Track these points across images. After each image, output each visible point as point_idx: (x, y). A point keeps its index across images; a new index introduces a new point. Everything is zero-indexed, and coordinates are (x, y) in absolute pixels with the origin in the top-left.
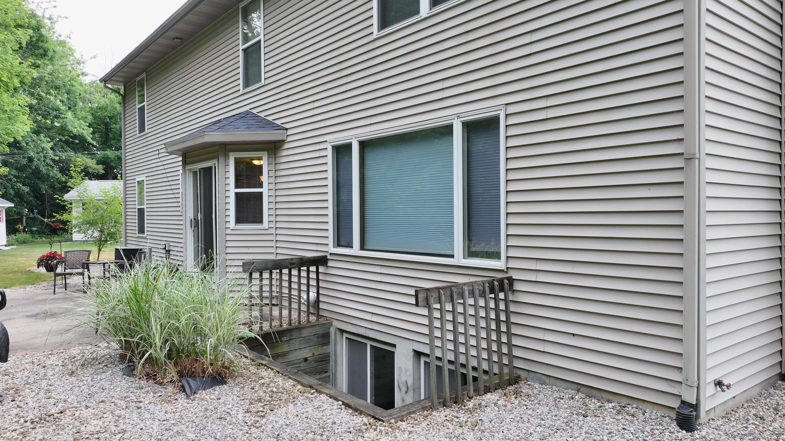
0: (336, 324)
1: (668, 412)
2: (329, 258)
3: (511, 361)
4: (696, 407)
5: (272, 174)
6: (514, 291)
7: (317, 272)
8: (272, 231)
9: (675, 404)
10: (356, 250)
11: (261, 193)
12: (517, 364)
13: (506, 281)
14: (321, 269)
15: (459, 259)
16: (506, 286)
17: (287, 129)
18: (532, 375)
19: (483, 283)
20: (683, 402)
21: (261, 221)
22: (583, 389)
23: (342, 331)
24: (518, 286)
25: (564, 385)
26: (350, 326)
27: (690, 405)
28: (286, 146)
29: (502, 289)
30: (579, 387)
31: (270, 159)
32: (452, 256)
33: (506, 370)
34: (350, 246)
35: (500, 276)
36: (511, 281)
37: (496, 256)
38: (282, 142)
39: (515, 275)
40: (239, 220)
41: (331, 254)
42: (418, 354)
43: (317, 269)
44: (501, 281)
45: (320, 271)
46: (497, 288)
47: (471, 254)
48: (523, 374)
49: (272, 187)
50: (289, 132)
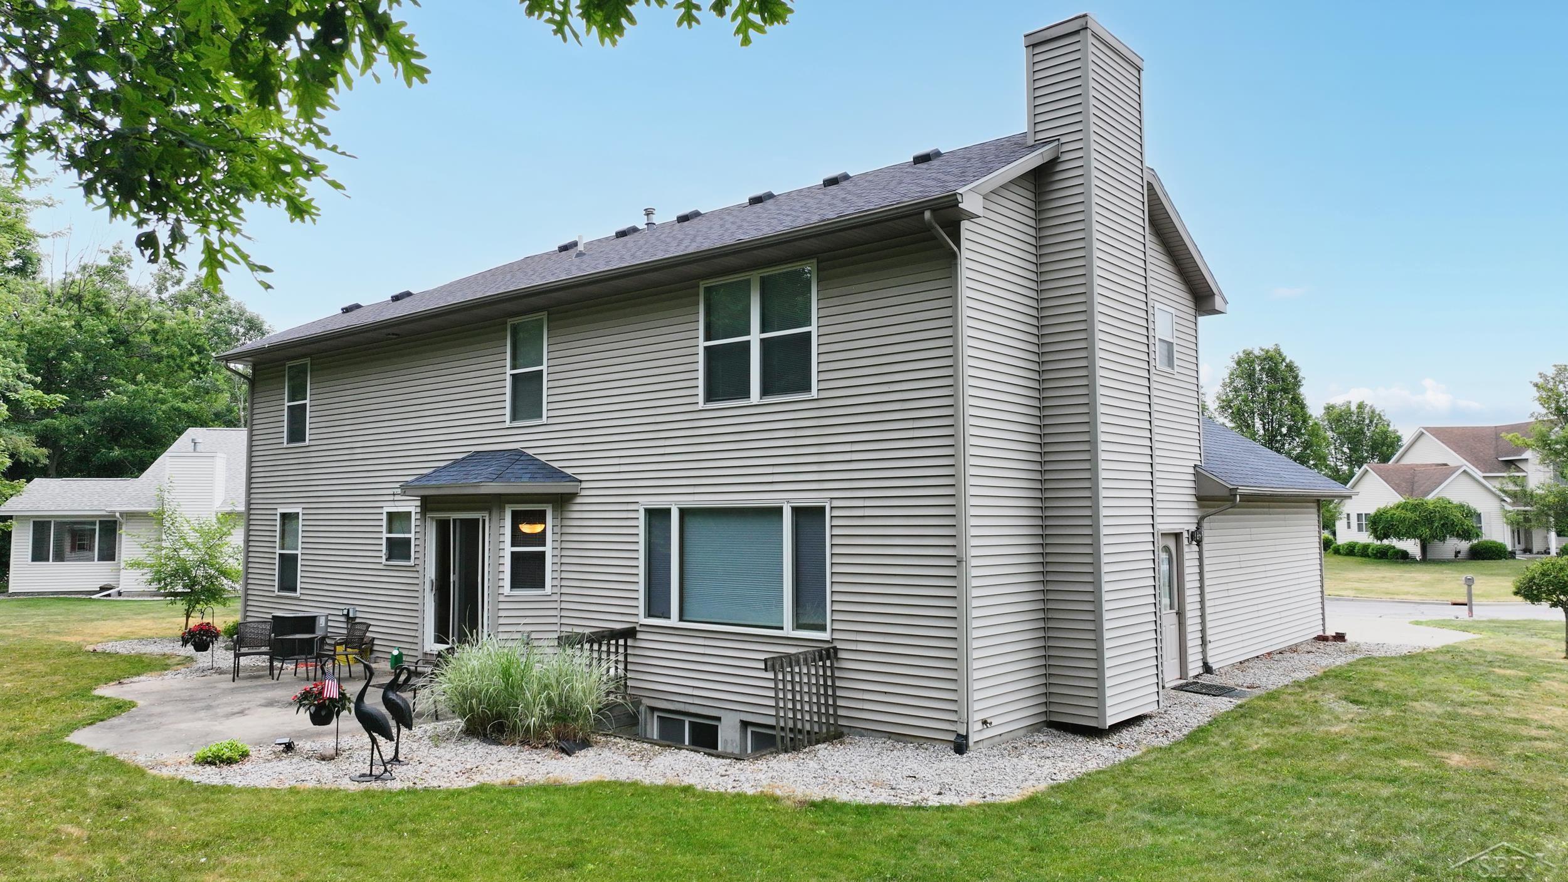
0: (646, 702)
1: (949, 744)
2: (638, 629)
3: (836, 721)
4: (966, 737)
5: (557, 530)
6: (838, 659)
7: (626, 646)
8: (554, 598)
9: (952, 737)
10: (674, 621)
11: (543, 553)
12: (841, 722)
13: (832, 650)
14: (630, 642)
15: (789, 631)
16: (832, 654)
17: (581, 481)
18: (853, 730)
19: (814, 652)
20: (958, 735)
21: (542, 585)
22: (893, 736)
23: (653, 709)
24: (841, 655)
25: (879, 735)
26: (665, 702)
27: (962, 736)
28: (579, 500)
29: (828, 658)
30: (890, 735)
31: (556, 513)
32: (782, 628)
33: (832, 729)
34: (667, 616)
35: (826, 646)
36: (836, 649)
37: (822, 628)
38: (575, 495)
39: (839, 645)
40: (514, 586)
41: (641, 625)
42: (745, 724)
43: (626, 642)
44: (828, 650)
45: (629, 644)
46: (825, 656)
47: (798, 626)
48: (845, 731)
49: (557, 545)
50: (584, 485)
